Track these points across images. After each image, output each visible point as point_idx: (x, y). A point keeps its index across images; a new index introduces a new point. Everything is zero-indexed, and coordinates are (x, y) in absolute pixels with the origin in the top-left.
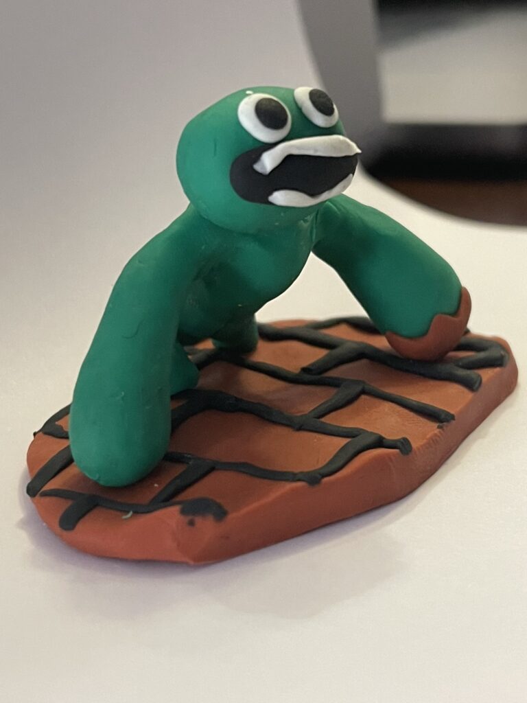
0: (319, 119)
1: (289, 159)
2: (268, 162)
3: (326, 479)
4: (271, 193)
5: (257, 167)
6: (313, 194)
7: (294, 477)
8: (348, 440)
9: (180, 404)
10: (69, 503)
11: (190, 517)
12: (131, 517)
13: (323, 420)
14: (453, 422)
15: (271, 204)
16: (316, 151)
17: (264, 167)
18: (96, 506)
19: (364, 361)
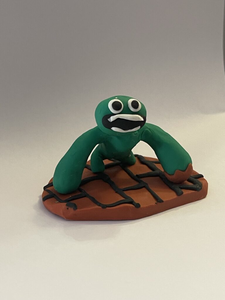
0: (132, 109)
1: (118, 119)
2: (112, 119)
3: (107, 208)
4: (112, 127)
5: (109, 120)
6: (124, 130)
7: (100, 205)
8: (124, 199)
9: (95, 176)
10: (48, 194)
11: (68, 207)
12: (58, 202)
13: (124, 192)
14: (162, 203)
15: (112, 130)
16: (127, 118)
17: (110, 120)
18: (53, 197)
19: (158, 177)
